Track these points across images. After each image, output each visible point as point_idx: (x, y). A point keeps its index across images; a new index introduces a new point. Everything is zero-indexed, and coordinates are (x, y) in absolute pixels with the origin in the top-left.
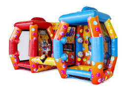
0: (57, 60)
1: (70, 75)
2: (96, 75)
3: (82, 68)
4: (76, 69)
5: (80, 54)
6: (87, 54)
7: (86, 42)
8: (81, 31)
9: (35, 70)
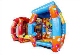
0: (30, 36)
1: (38, 45)
2: (56, 46)
3: (45, 40)
4: (42, 41)
5: (44, 33)
6: (48, 33)
7: (47, 27)
8: (45, 21)
9: (21, 41)
